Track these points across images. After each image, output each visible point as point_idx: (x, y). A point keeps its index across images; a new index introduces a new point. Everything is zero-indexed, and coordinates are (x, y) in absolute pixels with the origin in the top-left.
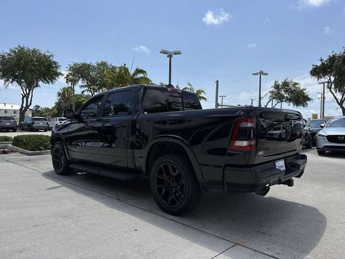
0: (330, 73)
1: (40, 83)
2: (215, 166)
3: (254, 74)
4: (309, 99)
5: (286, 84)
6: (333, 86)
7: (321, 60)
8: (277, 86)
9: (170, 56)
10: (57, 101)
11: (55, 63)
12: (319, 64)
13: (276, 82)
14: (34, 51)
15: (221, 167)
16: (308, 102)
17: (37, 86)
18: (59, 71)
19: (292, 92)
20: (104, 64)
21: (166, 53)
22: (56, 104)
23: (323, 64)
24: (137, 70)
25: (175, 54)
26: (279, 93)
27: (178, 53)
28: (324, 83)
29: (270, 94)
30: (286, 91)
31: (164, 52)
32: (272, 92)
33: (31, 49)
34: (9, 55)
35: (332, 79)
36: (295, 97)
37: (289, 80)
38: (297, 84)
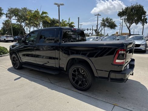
0: (125, 15)
2: (105, 71)
3: (95, 15)
4: (116, 26)
5: (107, 19)
6: (126, 21)
7: (122, 9)
8: (103, 20)
9: (59, 6)
10: (2, 27)
12: (121, 11)
13: (103, 18)
15: (108, 71)
16: (116, 27)
19: (109, 23)
20: (25, 9)
21: (57, 5)
22: (2, 28)
23: (123, 11)
24: (43, 12)
25: (61, 5)
26: (104, 23)
27: (63, 5)
28: (122, 19)
29: (101, 24)
30: (107, 23)
31: (56, 4)
32: (101, 23)
35: (126, 17)
36: (111, 25)
37: (108, 18)
38: (111, 19)
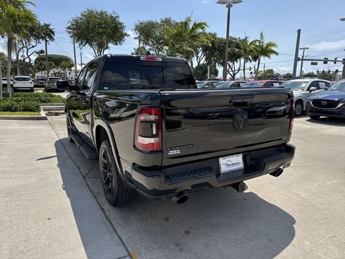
1: (110, 45)
9: (229, 7)
11: (120, 24)
14: (102, 13)
17: (107, 48)
18: (124, 32)
20: (168, 21)
21: (224, 3)
24: (195, 24)
25: (235, 3)
27: (238, 1)
31: (221, 2)
33: (99, 11)
34: (81, 19)
